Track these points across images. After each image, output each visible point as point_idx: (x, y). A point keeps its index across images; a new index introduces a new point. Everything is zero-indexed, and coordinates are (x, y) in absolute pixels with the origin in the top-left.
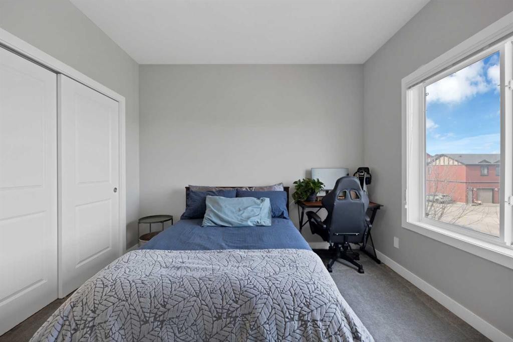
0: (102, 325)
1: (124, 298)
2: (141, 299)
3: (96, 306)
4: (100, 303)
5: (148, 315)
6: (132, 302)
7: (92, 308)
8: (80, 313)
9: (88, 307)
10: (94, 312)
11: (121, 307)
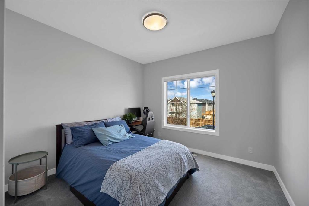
0: (154, 185)
1: (155, 172)
2: (159, 169)
3: (148, 181)
4: (149, 179)
5: (163, 172)
6: (158, 171)
7: (148, 182)
8: (144, 187)
9: (146, 183)
10: (149, 183)
11: (156, 175)
